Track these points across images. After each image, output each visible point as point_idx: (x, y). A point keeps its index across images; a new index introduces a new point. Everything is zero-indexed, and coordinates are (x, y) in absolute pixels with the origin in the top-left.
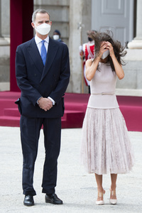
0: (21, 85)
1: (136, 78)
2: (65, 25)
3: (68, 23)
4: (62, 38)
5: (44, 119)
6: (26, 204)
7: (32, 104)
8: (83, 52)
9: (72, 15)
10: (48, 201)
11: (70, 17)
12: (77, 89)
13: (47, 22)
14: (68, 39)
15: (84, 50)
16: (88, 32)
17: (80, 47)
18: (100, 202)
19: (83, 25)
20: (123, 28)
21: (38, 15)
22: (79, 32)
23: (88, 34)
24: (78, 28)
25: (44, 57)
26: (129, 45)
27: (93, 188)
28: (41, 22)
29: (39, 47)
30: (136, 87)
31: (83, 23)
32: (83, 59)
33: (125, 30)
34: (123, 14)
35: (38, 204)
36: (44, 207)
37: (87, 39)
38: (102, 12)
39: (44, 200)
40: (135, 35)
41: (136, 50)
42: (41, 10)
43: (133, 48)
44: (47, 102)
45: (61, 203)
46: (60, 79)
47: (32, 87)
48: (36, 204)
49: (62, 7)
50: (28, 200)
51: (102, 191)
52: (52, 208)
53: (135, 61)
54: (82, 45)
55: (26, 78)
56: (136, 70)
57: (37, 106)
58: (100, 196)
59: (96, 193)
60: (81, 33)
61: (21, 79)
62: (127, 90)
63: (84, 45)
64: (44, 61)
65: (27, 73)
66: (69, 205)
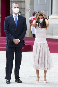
0: (7, 33)
1: (52, 31)
2: (23, 9)
3: (24, 8)
4: (22, 15)
5: (16, 48)
6: (7, 83)
7: (11, 42)
8: (30, 20)
9: (26, 5)
10: (16, 81)
11: (25, 6)
12: (28, 36)
13: (18, 8)
14: (24, 15)
15: (31, 20)
16: (33, 12)
17: (29, 18)
18: (38, 82)
19: (31, 9)
20: (47, 10)
21: (14, 5)
22: (29, 12)
23: (33, 13)
24: (29, 11)
25: (16, 22)
26: (49, 18)
27: (34, 76)
28: (15, 8)
29: (14, 18)
30: (52, 35)
31: (30, 8)
32: (31, 23)
33: (48, 11)
34: (47, 5)
35: (12, 83)
36: (14, 84)
37: (32, 15)
38: (38, 4)
39: (14, 81)
40: (52, 13)
41: (52, 20)
42: (15, 3)
43: (51, 19)
44: (17, 41)
45: (21, 82)
46: (22, 32)
47: (11, 34)
48: (11, 83)
49: (22, 2)
50: (8, 81)
51: (38, 77)
52: (18, 84)
53: (52, 24)
54: (30, 17)
55: (9, 31)
56: (52, 28)
57: (13, 42)
58: (38, 79)
59: (36, 78)
60: (30, 12)
61: (7, 31)
62: (48, 36)
63: (31, 18)
64: (16, 24)
65: (9, 29)
66: (25, 83)
